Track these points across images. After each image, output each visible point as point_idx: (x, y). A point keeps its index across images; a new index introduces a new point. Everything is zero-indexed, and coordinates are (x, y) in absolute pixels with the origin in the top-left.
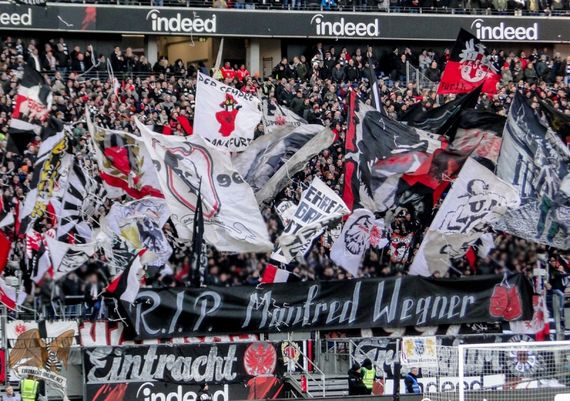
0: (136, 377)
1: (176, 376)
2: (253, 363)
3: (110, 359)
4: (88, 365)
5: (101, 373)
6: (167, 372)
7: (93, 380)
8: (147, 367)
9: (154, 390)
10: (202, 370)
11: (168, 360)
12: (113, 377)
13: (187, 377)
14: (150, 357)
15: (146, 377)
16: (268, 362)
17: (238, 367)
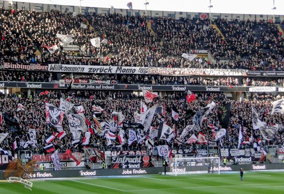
0: (121, 162)
1: (129, 162)
2: (145, 159)
3: (116, 159)
4: (112, 160)
5: (114, 161)
6: (127, 161)
7: (113, 162)
8: (123, 160)
9: (125, 164)
10: (134, 161)
11: (128, 159)
12: (117, 162)
13: (131, 162)
14: (124, 158)
15: (123, 162)
16: (148, 159)
17: (142, 160)
